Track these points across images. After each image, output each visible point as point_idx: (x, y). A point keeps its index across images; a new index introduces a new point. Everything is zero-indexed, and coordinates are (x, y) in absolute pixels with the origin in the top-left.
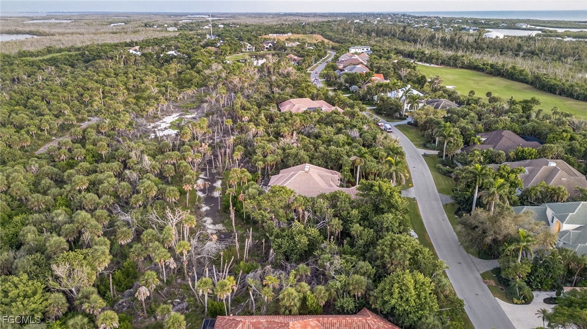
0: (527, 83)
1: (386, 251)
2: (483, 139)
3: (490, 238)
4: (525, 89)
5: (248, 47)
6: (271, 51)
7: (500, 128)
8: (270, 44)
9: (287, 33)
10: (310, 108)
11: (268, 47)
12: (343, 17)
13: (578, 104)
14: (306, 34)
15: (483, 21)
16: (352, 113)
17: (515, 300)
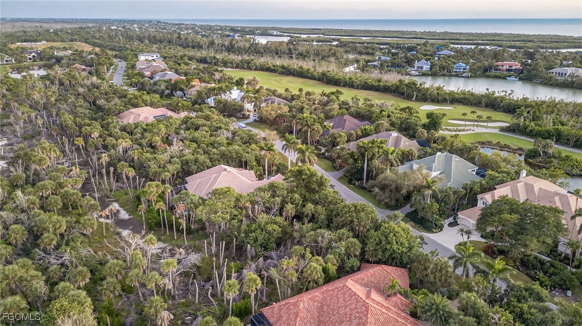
0: (314, 79)
1: (353, 216)
2: (332, 125)
3: (405, 190)
4: (319, 84)
5: (6, 59)
6: (36, 61)
7: (336, 114)
8: (34, 54)
9: (40, 41)
10: (156, 117)
11: (31, 57)
12: (94, 23)
13: (361, 92)
14: (65, 42)
15: (239, 29)
16: (206, 116)
17: (434, 230)
